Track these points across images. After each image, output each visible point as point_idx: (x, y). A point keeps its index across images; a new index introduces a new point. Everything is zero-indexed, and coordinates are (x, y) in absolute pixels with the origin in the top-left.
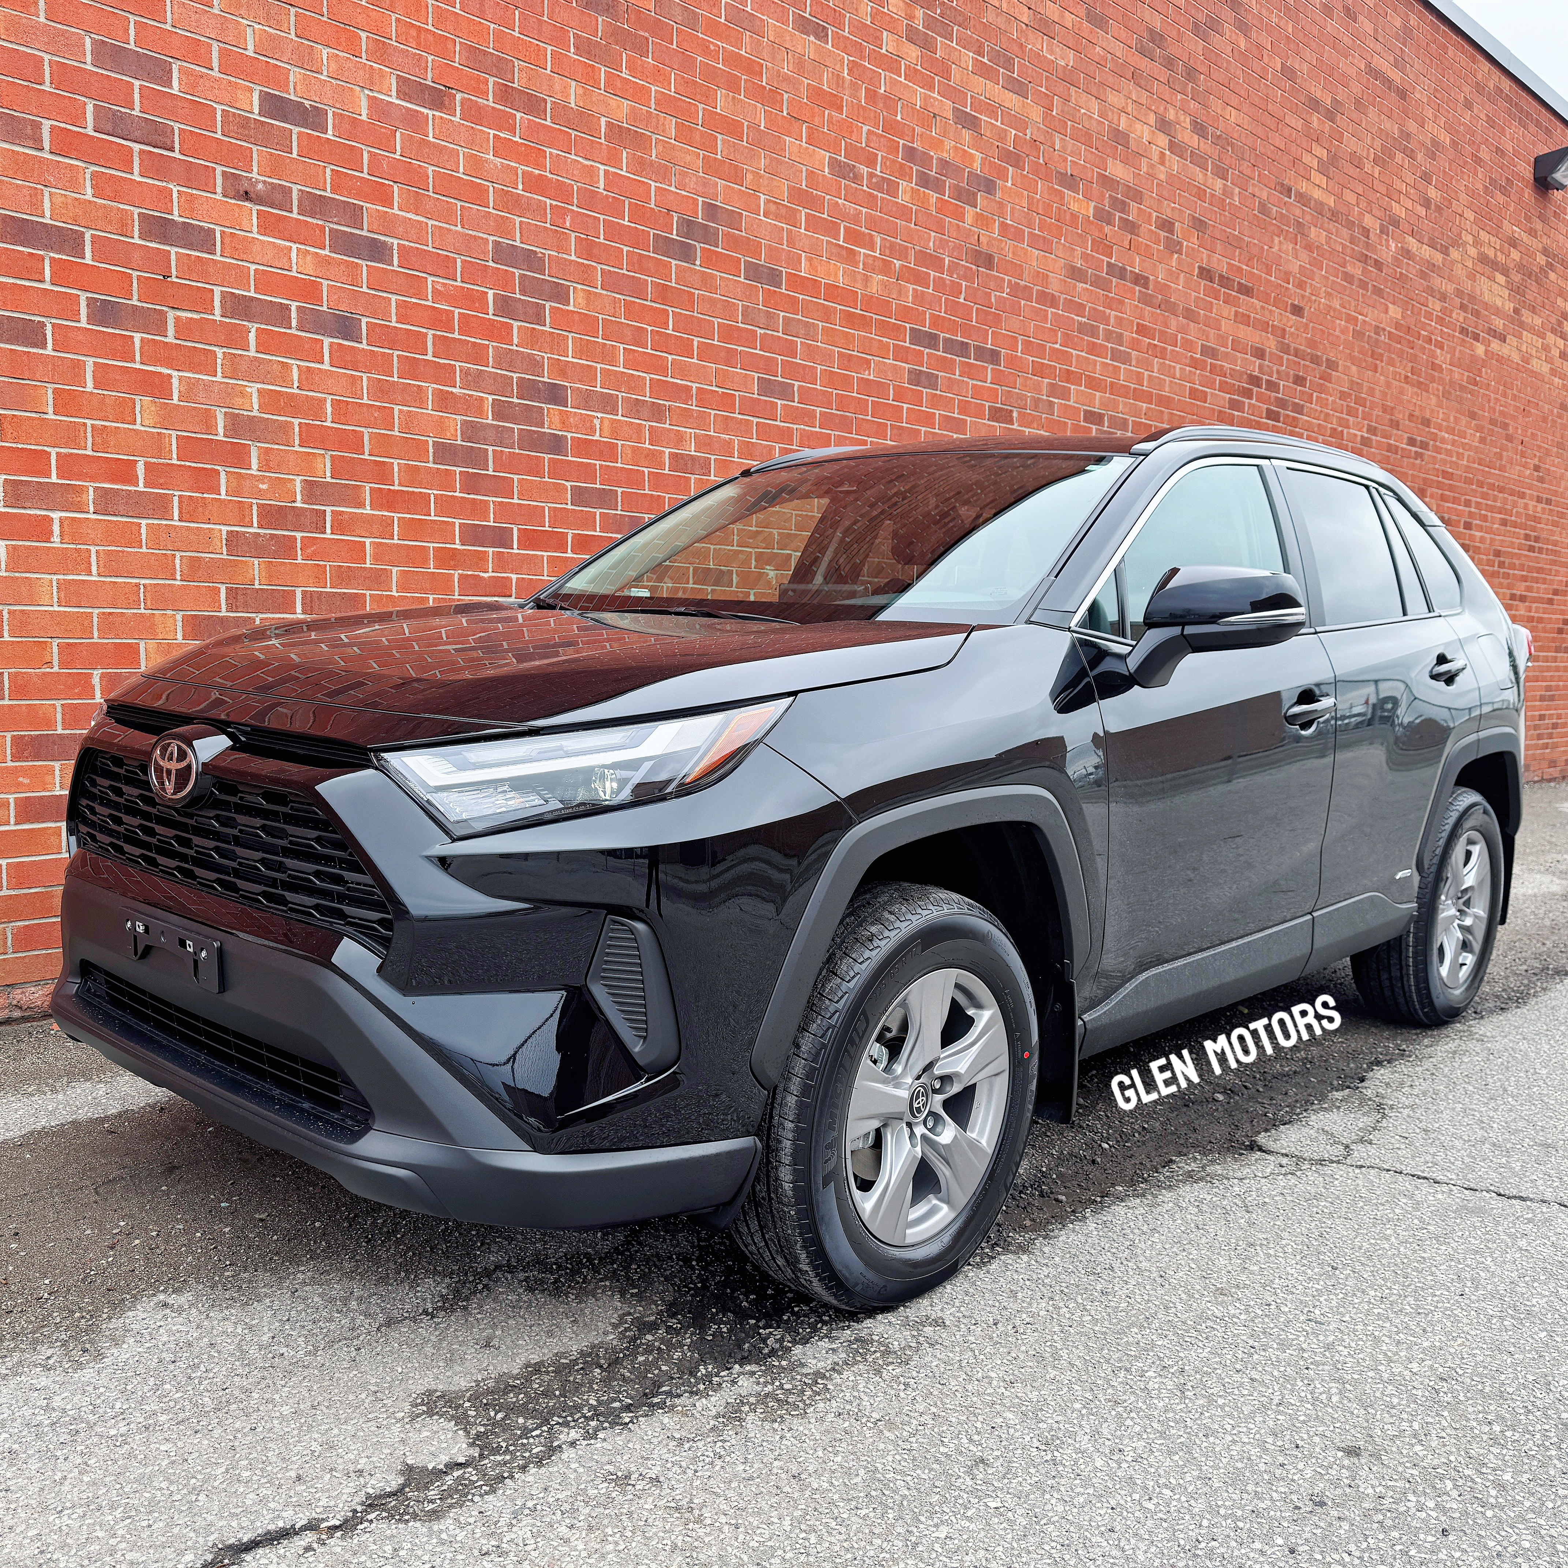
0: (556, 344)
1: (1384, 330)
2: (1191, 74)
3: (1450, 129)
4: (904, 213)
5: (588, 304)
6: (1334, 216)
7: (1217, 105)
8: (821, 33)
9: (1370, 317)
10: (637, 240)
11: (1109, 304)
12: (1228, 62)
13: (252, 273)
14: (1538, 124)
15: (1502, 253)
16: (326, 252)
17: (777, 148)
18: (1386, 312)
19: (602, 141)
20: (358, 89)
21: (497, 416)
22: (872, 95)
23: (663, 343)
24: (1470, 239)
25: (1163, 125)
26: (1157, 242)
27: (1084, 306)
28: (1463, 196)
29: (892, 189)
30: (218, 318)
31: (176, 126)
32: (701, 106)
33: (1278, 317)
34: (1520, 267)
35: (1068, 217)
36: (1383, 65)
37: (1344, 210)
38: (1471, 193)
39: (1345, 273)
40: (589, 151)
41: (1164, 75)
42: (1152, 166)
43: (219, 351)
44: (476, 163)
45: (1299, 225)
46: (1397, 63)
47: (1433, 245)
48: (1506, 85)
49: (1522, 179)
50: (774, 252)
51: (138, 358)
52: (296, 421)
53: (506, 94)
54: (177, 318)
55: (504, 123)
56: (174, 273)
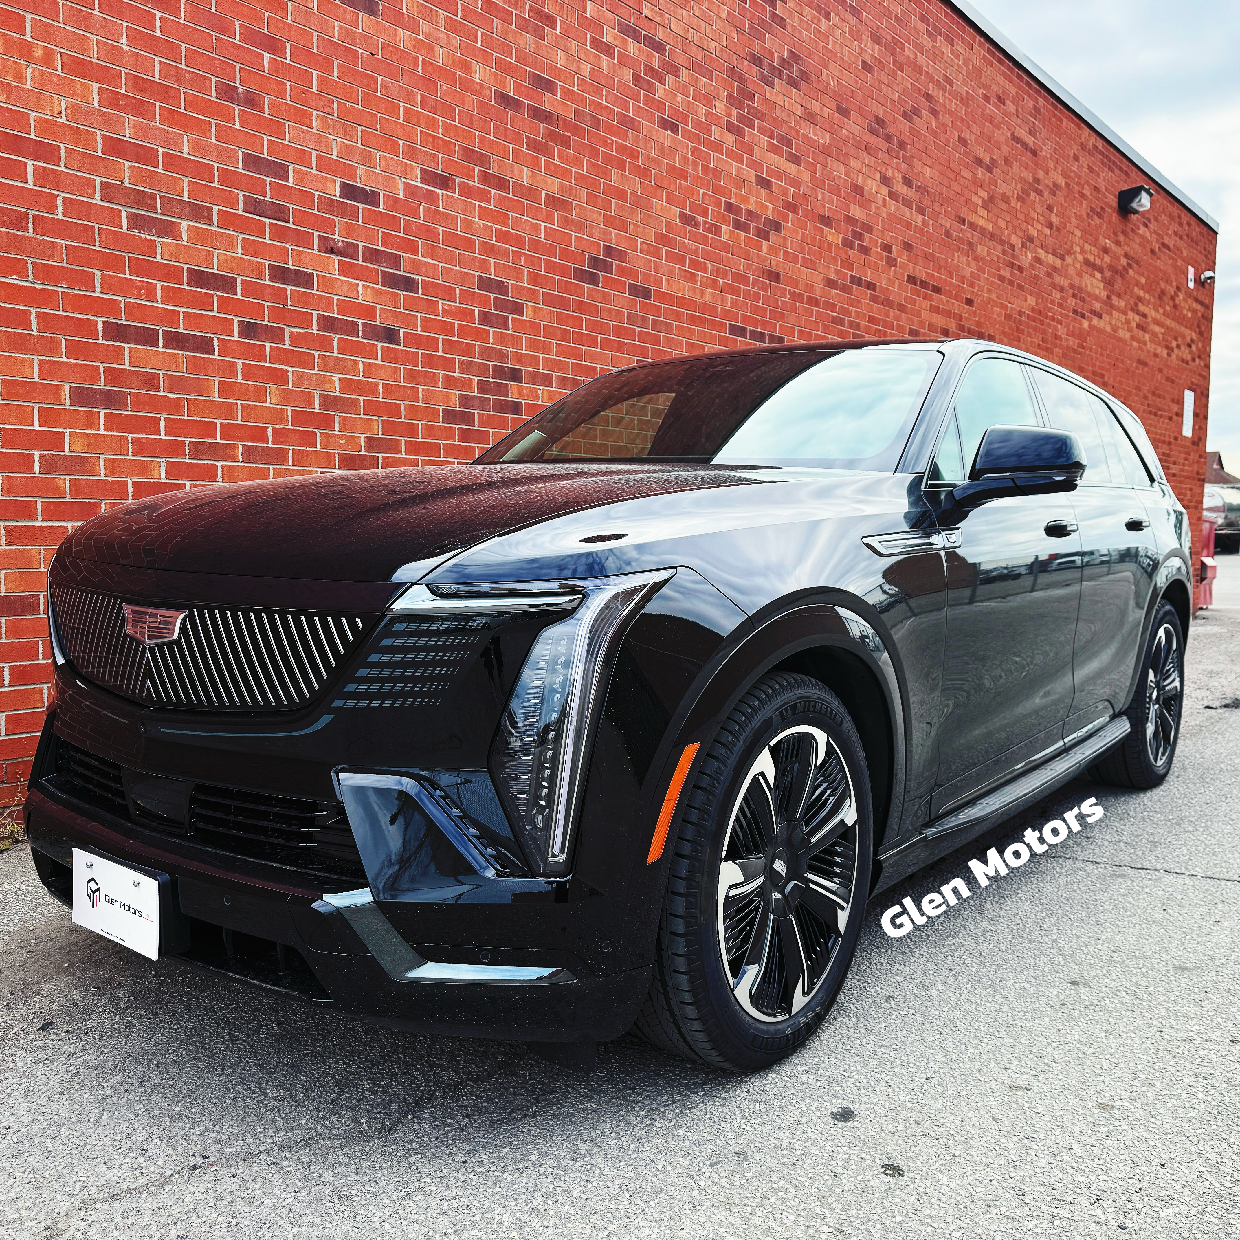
0: (516, 341)
1: (1024, 313)
2: (902, 145)
3: (1065, 175)
4: (725, 247)
5: (535, 315)
6: (992, 237)
7: (918, 164)
8: (674, 128)
9: (1015, 305)
10: (564, 271)
11: (852, 303)
12: (925, 136)
13: (335, 301)
14: (1121, 169)
15: (1099, 258)
16: (379, 286)
17: (648, 207)
18: (1026, 300)
19: (543, 206)
20: (397, 178)
21: (481, 390)
22: (705, 168)
23: (580, 339)
24: (1078, 249)
25: (885, 181)
26: (881, 260)
27: (836, 305)
28: (1073, 220)
29: (717, 231)
30: (315, 332)
31: (291, 206)
32: (602, 180)
33: (957, 306)
34: (1111, 267)
35: (826, 245)
36: (1022, 133)
37: (998, 233)
38: (1079, 217)
39: (1000, 275)
40: (535, 213)
41: (884, 145)
42: (877, 208)
43: (316, 354)
44: (468, 224)
45: (970, 244)
46: (1032, 133)
47: (1054, 254)
48: (1100, 144)
49: (1110, 207)
50: (646, 277)
51: (268, 359)
52: (361, 398)
53: (486, 178)
54: (292, 333)
55: (484, 196)
56: (289, 303)
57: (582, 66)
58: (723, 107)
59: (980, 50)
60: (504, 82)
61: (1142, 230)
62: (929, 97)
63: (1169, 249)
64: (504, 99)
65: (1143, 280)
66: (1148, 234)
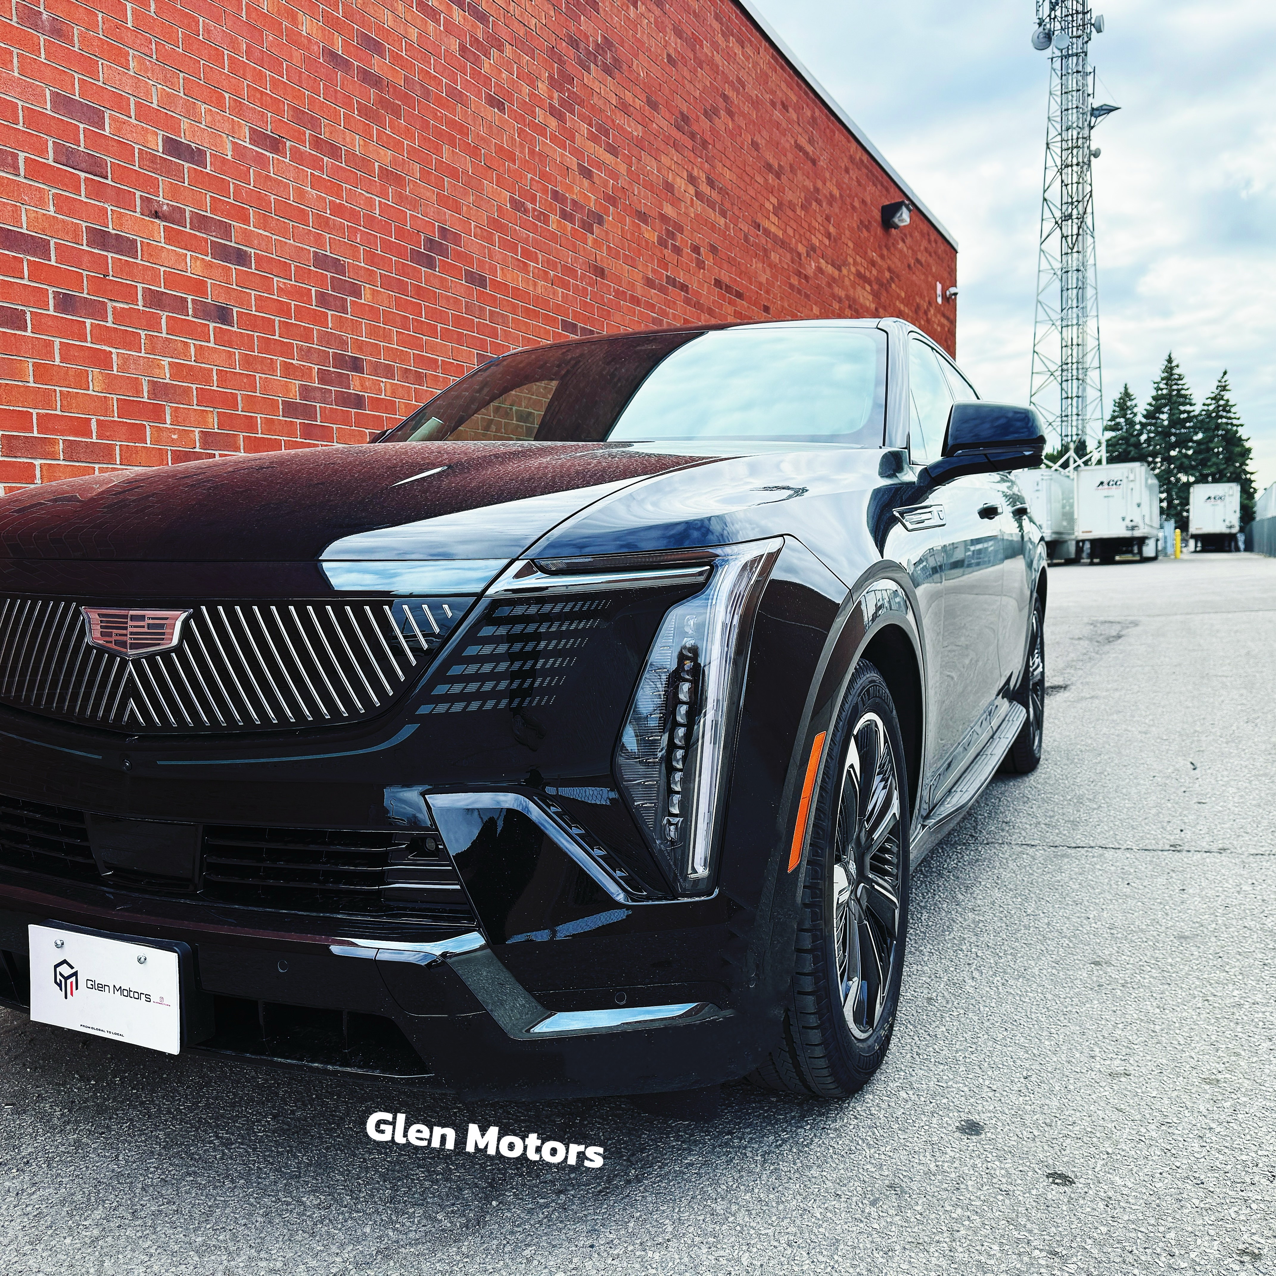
0: (355, 327)
2: (704, 144)
3: (839, 186)
4: (553, 237)
5: (373, 299)
6: (783, 244)
7: (719, 167)
8: (501, 107)
10: (400, 252)
11: (668, 304)
12: (724, 137)
13: (162, 273)
14: (882, 185)
15: (868, 270)
16: (209, 258)
17: (479, 189)
18: (812, 310)
19: (376, 179)
20: (225, 136)
21: (322, 380)
22: (532, 152)
23: (420, 327)
24: (851, 260)
25: (692, 180)
26: (692, 262)
27: (655, 306)
28: (847, 232)
29: (545, 219)
30: (141, 308)
31: (109, 160)
32: (434, 156)
34: (877, 279)
35: (644, 243)
36: (803, 141)
37: (787, 240)
38: (851, 229)
39: (790, 284)
41: (689, 144)
42: (686, 208)
43: (143, 334)
44: (301, 194)
45: (765, 250)
46: (811, 141)
47: (833, 265)
48: (865, 158)
49: (876, 221)
50: (481, 263)
51: (89, 339)
52: (194, 386)
53: (317, 143)
54: (114, 308)
55: (317, 164)
56: (111, 273)
57: (410, 30)
58: (545, 88)
59: (765, 56)
60: (333, 39)
61: (901, 245)
62: (725, 98)
63: (921, 264)
64: (332, 56)
65: (903, 295)
66: (905, 249)
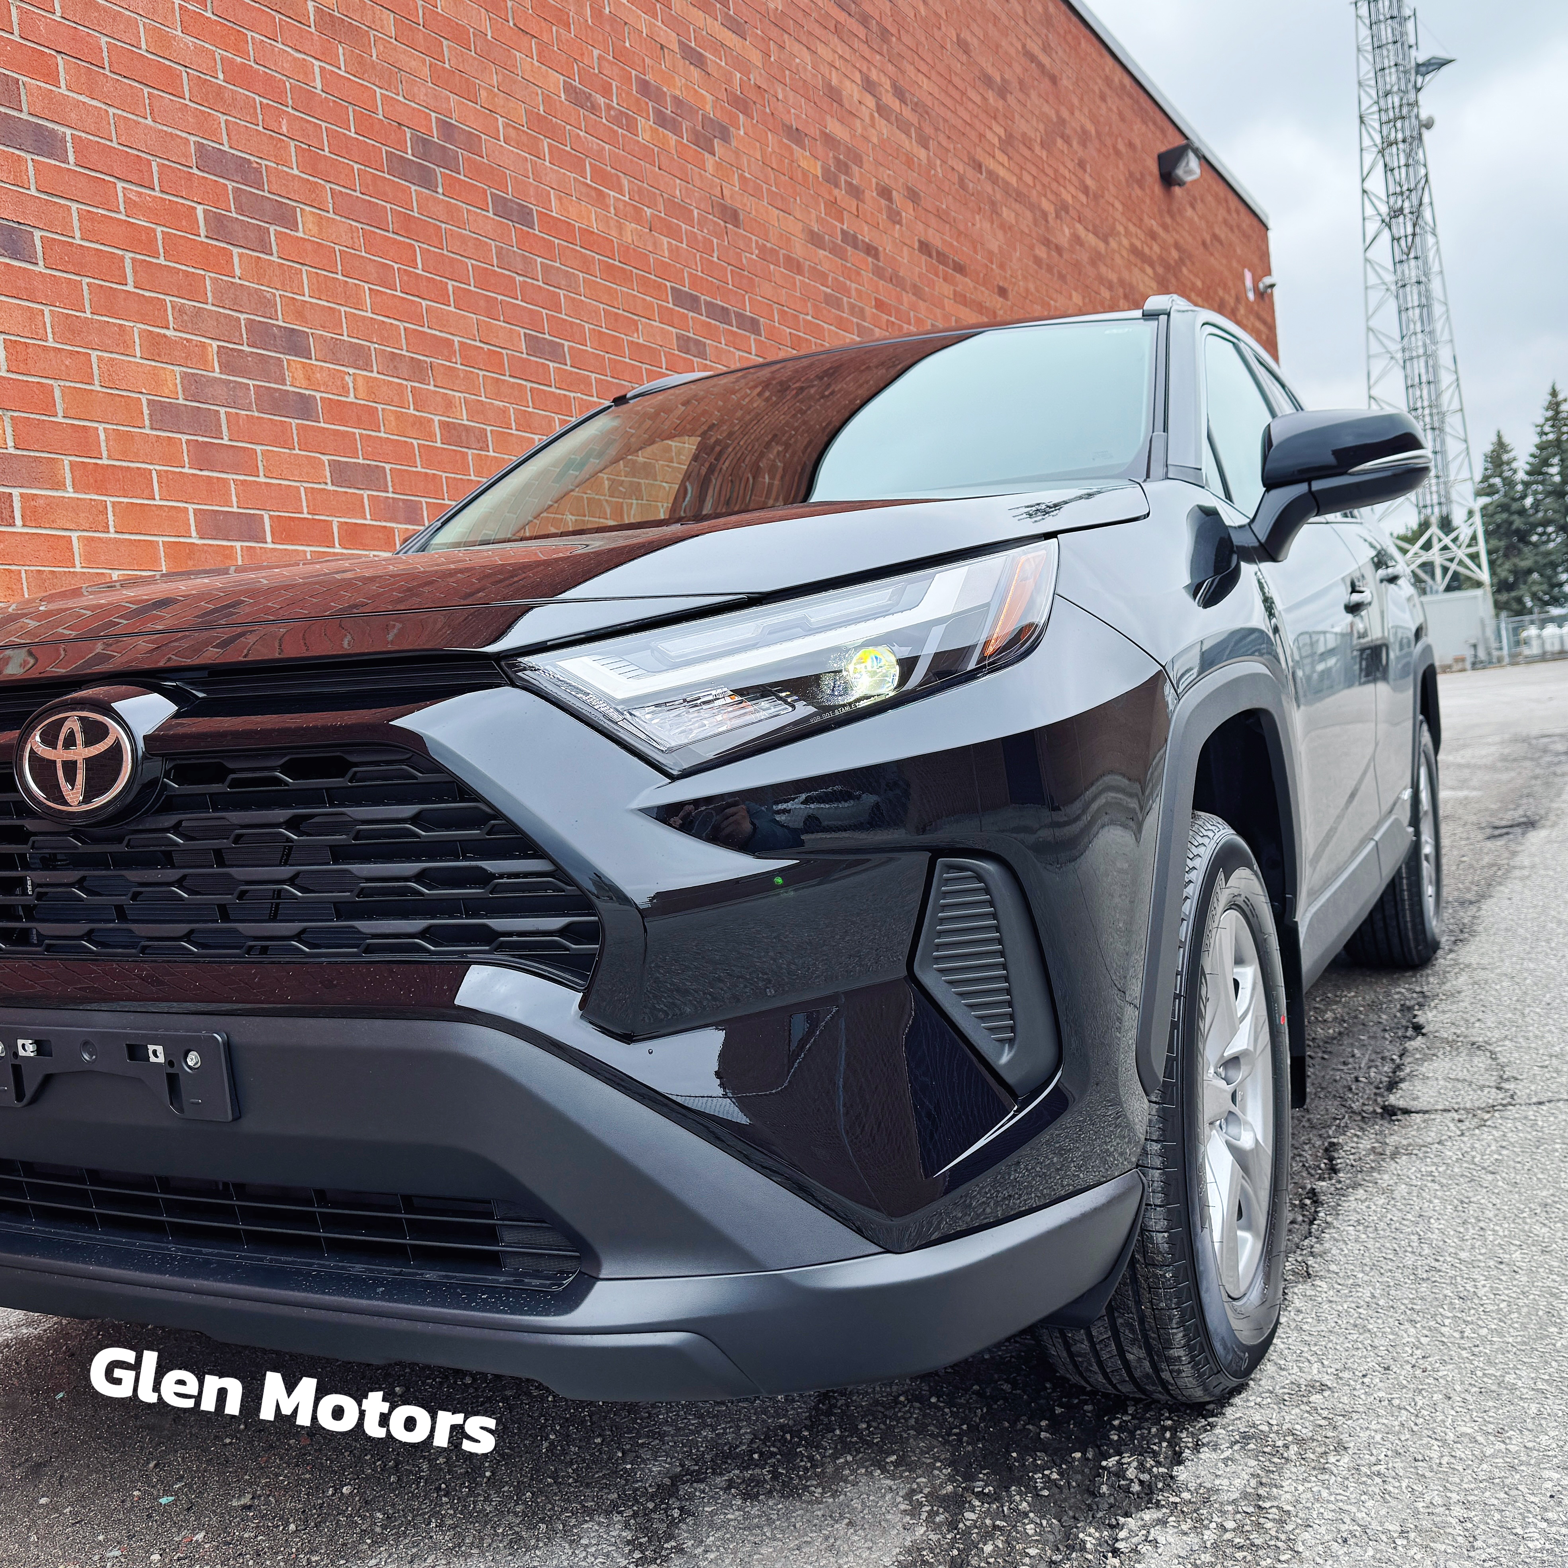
0: (289, 279)
2: (884, 34)
3: (1093, 118)
4: (647, 154)
5: (320, 231)
6: (1020, 197)
7: (910, 69)
9: (1058, 303)
10: (367, 156)
11: (848, 274)
15: (1147, 245)
17: (508, 64)
18: (1070, 297)
19: (312, 30)
21: (225, 367)
22: (598, 15)
23: (413, 284)
25: (869, 86)
26: (880, 211)
27: (826, 275)
29: (630, 124)
33: (988, 296)
34: (1161, 259)
35: (800, 175)
36: (1035, 48)
37: (1025, 191)
38: (1117, 183)
39: (1035, 257)
40: (298, 40)
42: (864, 128)
45: (993, 203)
46: (1047, 49)
47: (1096, 234)
49: (1151, 174)
50: (521, 185)
63: (1221, 242)
66: (1196, 219)
